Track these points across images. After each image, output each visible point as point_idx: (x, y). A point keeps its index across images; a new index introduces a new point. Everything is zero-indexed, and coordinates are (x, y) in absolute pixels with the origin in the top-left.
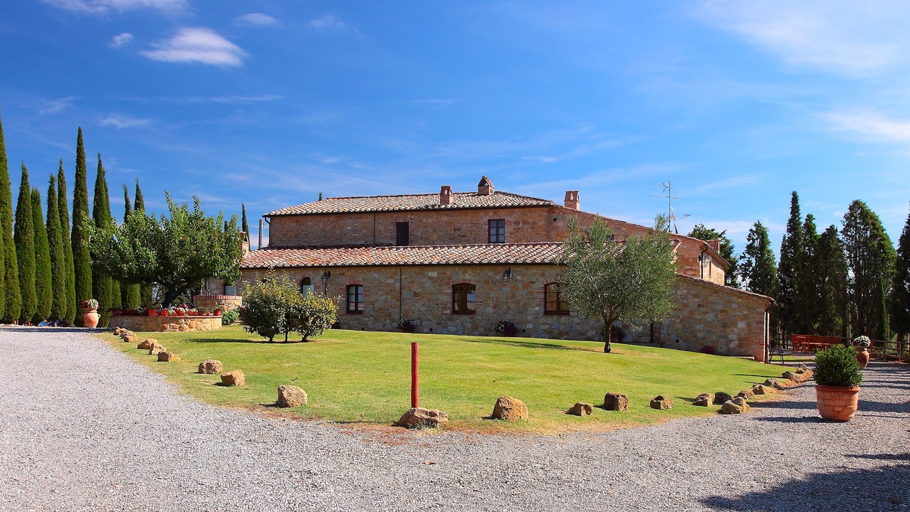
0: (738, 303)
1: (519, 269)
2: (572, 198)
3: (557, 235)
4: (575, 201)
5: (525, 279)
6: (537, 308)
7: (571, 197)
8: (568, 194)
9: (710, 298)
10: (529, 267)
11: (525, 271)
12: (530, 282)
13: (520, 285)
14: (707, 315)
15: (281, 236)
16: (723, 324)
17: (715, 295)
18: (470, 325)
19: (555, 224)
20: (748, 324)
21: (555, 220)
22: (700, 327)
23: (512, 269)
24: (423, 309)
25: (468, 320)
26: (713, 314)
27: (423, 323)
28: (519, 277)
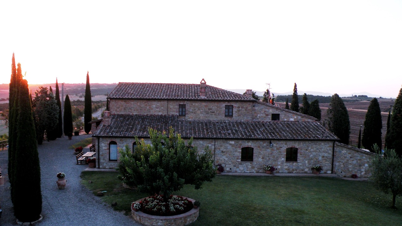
0: (365, 156)
1: (275, 141)
3: (255, 113)
5: (277, 145)
6: (283, 159)
9: (355, 155)
11: (278, 142)
12: (280, 147)
13: (275, 148)
14: (354, 161)
15: (116, 108)
16: (360, 165)
17: (357, 153)
18: (250, 167)
21: (254, 106)
22: (350, 166)
24: (226, 159)
25: (249, 164)
26: (356, 161)
27: (227, 166)
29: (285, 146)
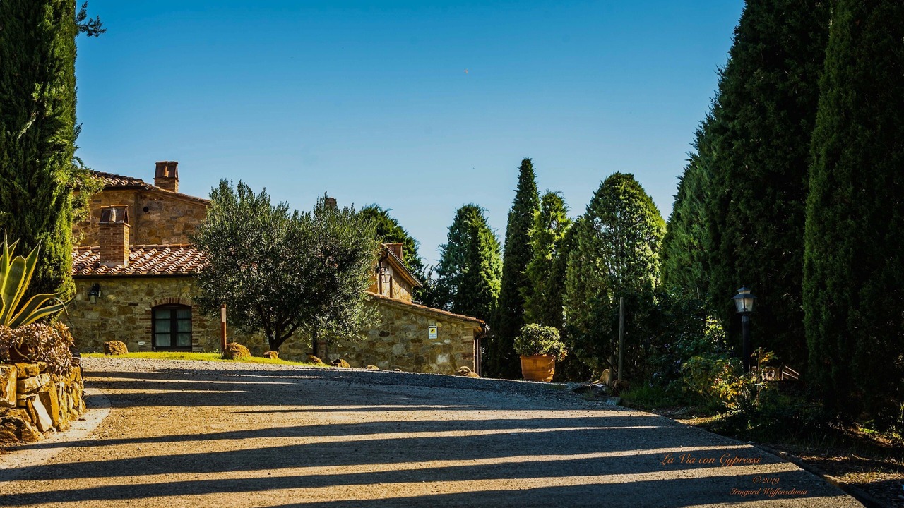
1: (111, 284)
2: (167, 174)
3: (150, 234)
4: (173, 179)
5: (121, 299)
6: (142, 344)
7: (167, 171)
8: (160, 167)
9: (397, 323)
10: (128, 281)
11: (122, 287)
12: (130, 304)
13: (114, 309)
14: (394, 347)
16: (416, 358)
17: (405, 318)
19: (146, 217)
20: (452, 359)
21: (146, 210)
23: (102, 284)
26: (402, 345)
28: (112, 297)
29: (146, 299)
